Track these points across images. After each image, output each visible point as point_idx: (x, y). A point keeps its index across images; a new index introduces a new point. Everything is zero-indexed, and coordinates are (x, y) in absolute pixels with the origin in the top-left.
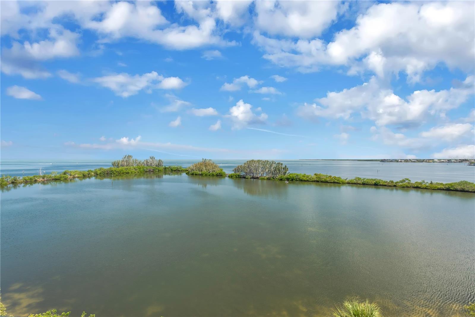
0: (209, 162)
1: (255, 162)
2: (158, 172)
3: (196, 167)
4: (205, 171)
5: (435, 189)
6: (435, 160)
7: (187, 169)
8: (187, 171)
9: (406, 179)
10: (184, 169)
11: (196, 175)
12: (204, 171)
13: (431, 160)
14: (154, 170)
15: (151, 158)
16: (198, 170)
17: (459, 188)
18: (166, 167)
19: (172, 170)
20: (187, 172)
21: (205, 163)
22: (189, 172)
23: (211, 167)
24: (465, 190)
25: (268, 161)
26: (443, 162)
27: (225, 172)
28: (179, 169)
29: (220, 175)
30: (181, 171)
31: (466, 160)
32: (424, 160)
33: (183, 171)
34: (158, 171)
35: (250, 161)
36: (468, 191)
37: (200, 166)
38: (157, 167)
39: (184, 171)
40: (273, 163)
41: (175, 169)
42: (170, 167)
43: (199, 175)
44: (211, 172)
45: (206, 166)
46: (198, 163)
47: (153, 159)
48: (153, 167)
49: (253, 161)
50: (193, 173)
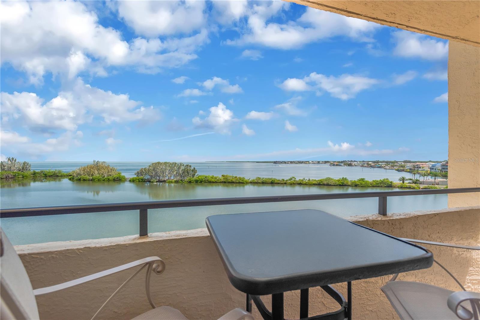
0: (102, 164)
1: (161, 164)
2: (21, 179)
3: (84, 170)
4: (98, 175)
5: (312, 185)
6: (310, 162)
7: (71, 174)
8: (70, 176)
9: (292, 177)
10: (65, 173)
11: (84, 180)
12: (96, 175)
13: (307, 161)
14: (15, 176)
15: (9, 159)
16: (88, 174)
17: (325, 183)
18: (37, 171)
19: (45, 175)
20: (70, 177)
21: (97, 166)
22: (73, 177)
23: (106, 170)
24: (329, 184)
25: (176, 163)
26: (315, 163)
27: (124, 176)
28: (58, 174)
29: (119, 180)
30: (61, 176)
31: (328, 162)
32: (303, 162)
33: (63, 176)
34: (23, 177)
35: (156, 164)
36: (330, 185)
37: (90, 170)
38: (20, 172)
39: (65, 176)
40: (181, 165)
41: (51, 174)
42: (42, 172)
43: (89, 180)
44: (106, 177)
45: (98, 170)
46: (88, 166)
47: (14, 161)
48: (13, 172)
49: (159, 163)
50: (81, 178)
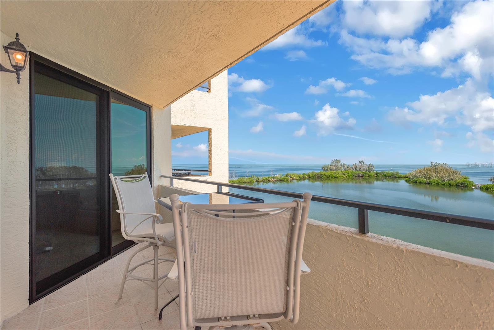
0: (442, 166)
2: (367, 178)
3: (420, 172)
4: (436, 179)
7: (407, 176)
8: (407, 177)
10: (402, 175)
11: (420, 183)
12: (434, 178)
14: (364, 175)
15: (360, 162)
16: (424, 177)
18: (379, 172)
19: (385, 175)
20: (406, 179)
21: (435, 168)
22: (409, 179)
23: (447, 174)
27: (472, 182)
28: (396, 175)
29: (464, 186)
30: (399, 177)
33: (400, 178)
34: (369, 176)
37: (427, 172)
38: (367, 172)
39: (402, 177)
41: (390, 175)
42: (383, 172)
43: (426, 183)
44: (446, 181)
45: (436, 172)
46: (424, 168)
47: (363, 163)
48: (362, 172)
50: (417, 181)
